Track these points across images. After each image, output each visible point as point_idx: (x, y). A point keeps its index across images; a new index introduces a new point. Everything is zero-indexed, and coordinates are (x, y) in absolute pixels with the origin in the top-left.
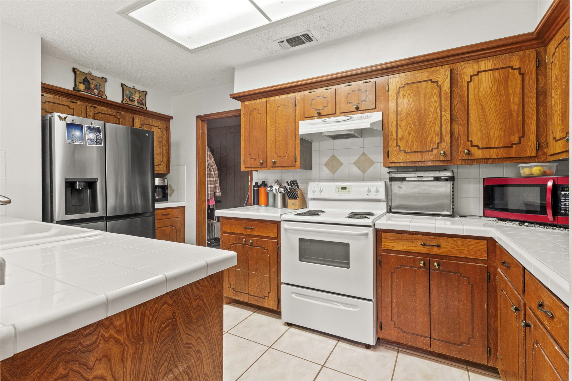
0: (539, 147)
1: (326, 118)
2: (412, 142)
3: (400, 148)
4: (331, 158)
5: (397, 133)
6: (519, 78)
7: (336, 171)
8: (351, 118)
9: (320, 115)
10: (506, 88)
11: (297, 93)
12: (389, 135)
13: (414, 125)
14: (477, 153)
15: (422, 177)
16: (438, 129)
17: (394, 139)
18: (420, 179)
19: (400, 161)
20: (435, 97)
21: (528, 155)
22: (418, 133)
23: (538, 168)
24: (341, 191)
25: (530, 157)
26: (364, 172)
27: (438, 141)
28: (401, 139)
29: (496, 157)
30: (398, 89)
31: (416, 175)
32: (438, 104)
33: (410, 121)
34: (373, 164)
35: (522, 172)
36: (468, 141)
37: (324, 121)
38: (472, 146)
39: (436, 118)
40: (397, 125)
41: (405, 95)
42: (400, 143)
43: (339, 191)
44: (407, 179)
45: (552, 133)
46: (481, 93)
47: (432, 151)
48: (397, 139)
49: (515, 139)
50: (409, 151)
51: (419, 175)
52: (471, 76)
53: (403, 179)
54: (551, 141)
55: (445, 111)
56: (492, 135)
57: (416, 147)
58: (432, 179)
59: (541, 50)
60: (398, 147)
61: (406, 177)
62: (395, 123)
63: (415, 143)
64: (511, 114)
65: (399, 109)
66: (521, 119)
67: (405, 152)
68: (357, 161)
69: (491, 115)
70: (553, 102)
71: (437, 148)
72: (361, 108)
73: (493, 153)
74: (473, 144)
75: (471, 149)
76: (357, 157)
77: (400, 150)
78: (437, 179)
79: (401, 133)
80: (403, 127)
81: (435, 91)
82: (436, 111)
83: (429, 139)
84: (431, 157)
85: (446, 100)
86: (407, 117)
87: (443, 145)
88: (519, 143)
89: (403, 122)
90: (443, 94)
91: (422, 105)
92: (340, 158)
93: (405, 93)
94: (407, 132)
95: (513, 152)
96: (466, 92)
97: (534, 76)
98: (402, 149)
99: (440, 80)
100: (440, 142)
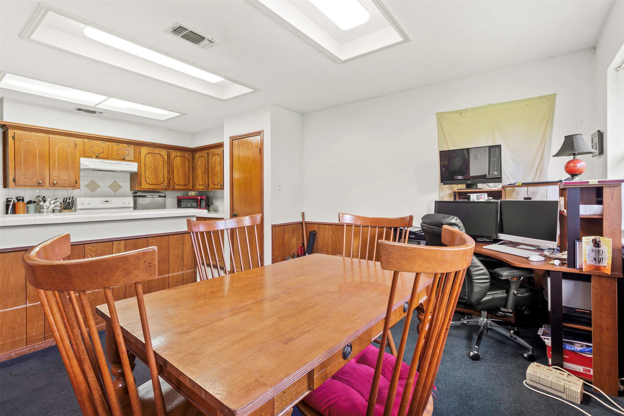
0: (193, 187)
1: (103, 159)
2: (152, 179)
3: (146, 182)
4: (90, 182)
5: (145, 175)
6: (188, 161)
7: (95, 191)
8: (120, 163)
9: (97, 157)
10: (184, 164)
11: (78, 139)
12: (141, 175)
13: (153, 172)
14: (177, 187)
15: (153, 195)
16: (163, 175)
17: (144, 177)
18: (153, 196)
19: (146, 188)
20: (162, 162)
21: (190, 189)
22: (155, 176)
23: (194, 193)
24: (105, 203)
25: (191, 189)
26: (115, 192)
27: (163, 180)
28: (147, 178)
29: (182, 188)
30: (145, 154)
31: (150, 194)
32: (163, 165)
33: (151, 170)
34: (121, 188)
35: (189, 194)
36: (173, 182)
37: (102, 161)
38: (175, 184)
39: (162, 171)
40: (145, 171)
41: (149, 158)
42: (146, 180)
43: (103, 203)
44: (147, 196)
45: (198, 182)
46: (177, 164)
47: (160, 184)
48: (145, 178)
49: (187, 183)
50: (151, 183)
51: (152, 194)
52: (174, 157)
53: (145, 196)
54: (197, 185)
55: (165, 168)
56: (181, 180)
57: (154, 182)
58: (158, 196)
59: (193, 153)
60: (146, 181)
61: (146, 196)
62: (144, 170)
63: (153, 180)
64: (186, 174)
65: (146, 163)
66: (188, 176)
67: (149, 184)
68: (111, 185)
69: (181, 173)
70: (198, 173)
71: (162, 183)
72: (126, 159)
73: (181, 187)
74: (175, 183)
75: (175, 185)
76: (110, 183)
77: (147, 183)
78: (160, 196)
79: (147, 175)
80: (148, 172)
81: (162, 159)
82: (162, 168)
83: (159, 179)
84: (160, 187)
85: (166, 164)
86: (150, 168)
87: (164, 182)
88: (188, 184)
89: (148, 170)
90: (164, 161)
91: (156, 164)
92: (98, 183)
93: (149, 157)
94: (150, 175)
95: (187, 187)
96: (172, 162)
97: (192, 162)
98: (147, 182)
99: (163, 155)
100: (164, 181)
